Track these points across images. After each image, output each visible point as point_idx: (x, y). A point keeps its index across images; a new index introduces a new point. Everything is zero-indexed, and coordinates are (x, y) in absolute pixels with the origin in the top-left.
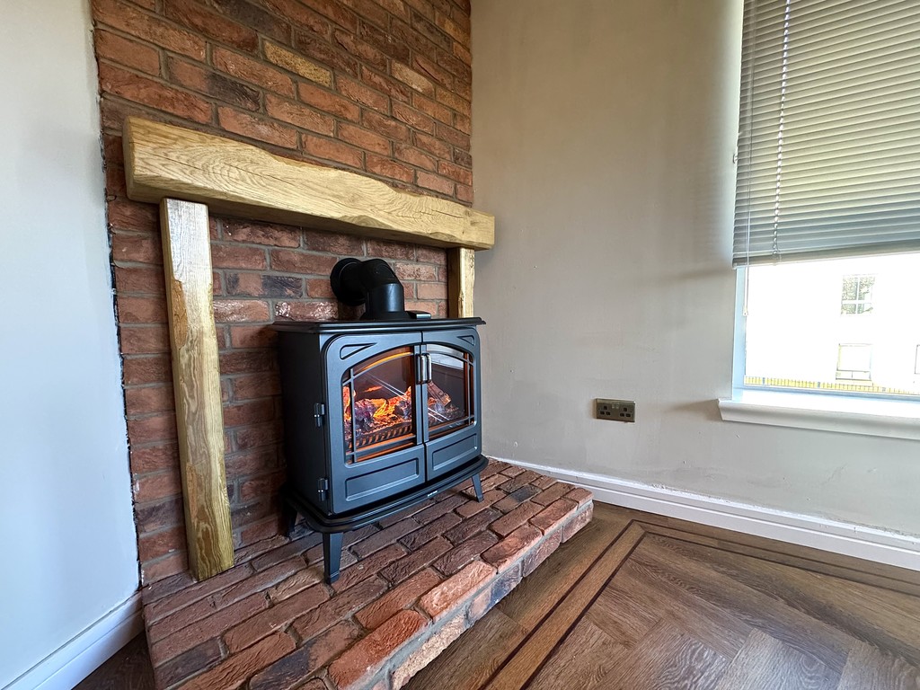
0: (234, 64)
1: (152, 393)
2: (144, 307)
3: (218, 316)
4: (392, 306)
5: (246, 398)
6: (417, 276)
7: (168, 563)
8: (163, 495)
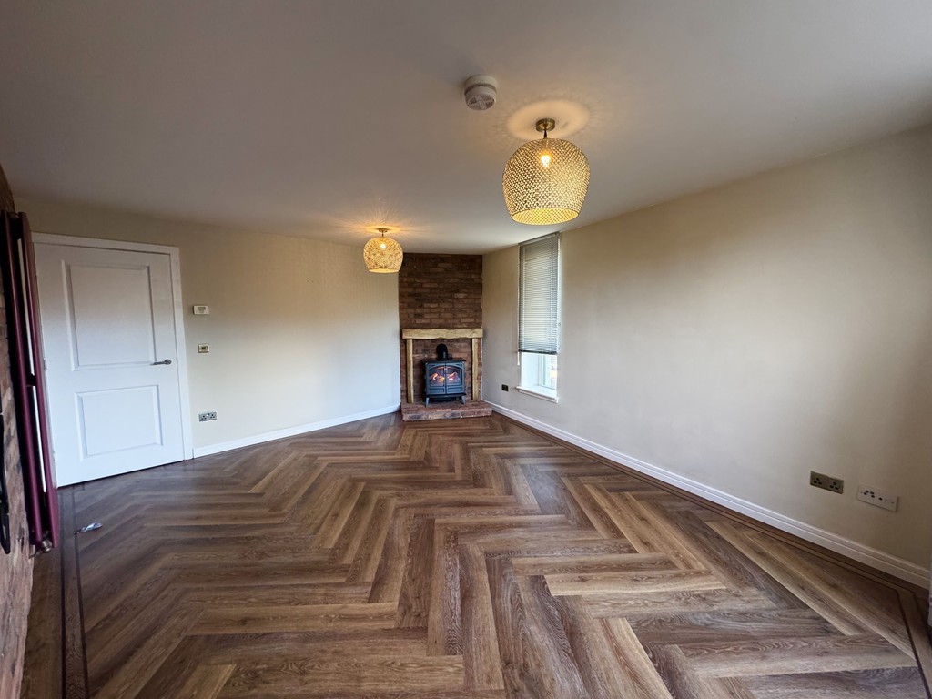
0: (418, 311)
1: (404, 371)
2: (403, 356)
3: (414, 358)
4: (445, 356)
5: (418, 373)
6: (460, 346)
7: (405, 400)
8: (405, 388)
